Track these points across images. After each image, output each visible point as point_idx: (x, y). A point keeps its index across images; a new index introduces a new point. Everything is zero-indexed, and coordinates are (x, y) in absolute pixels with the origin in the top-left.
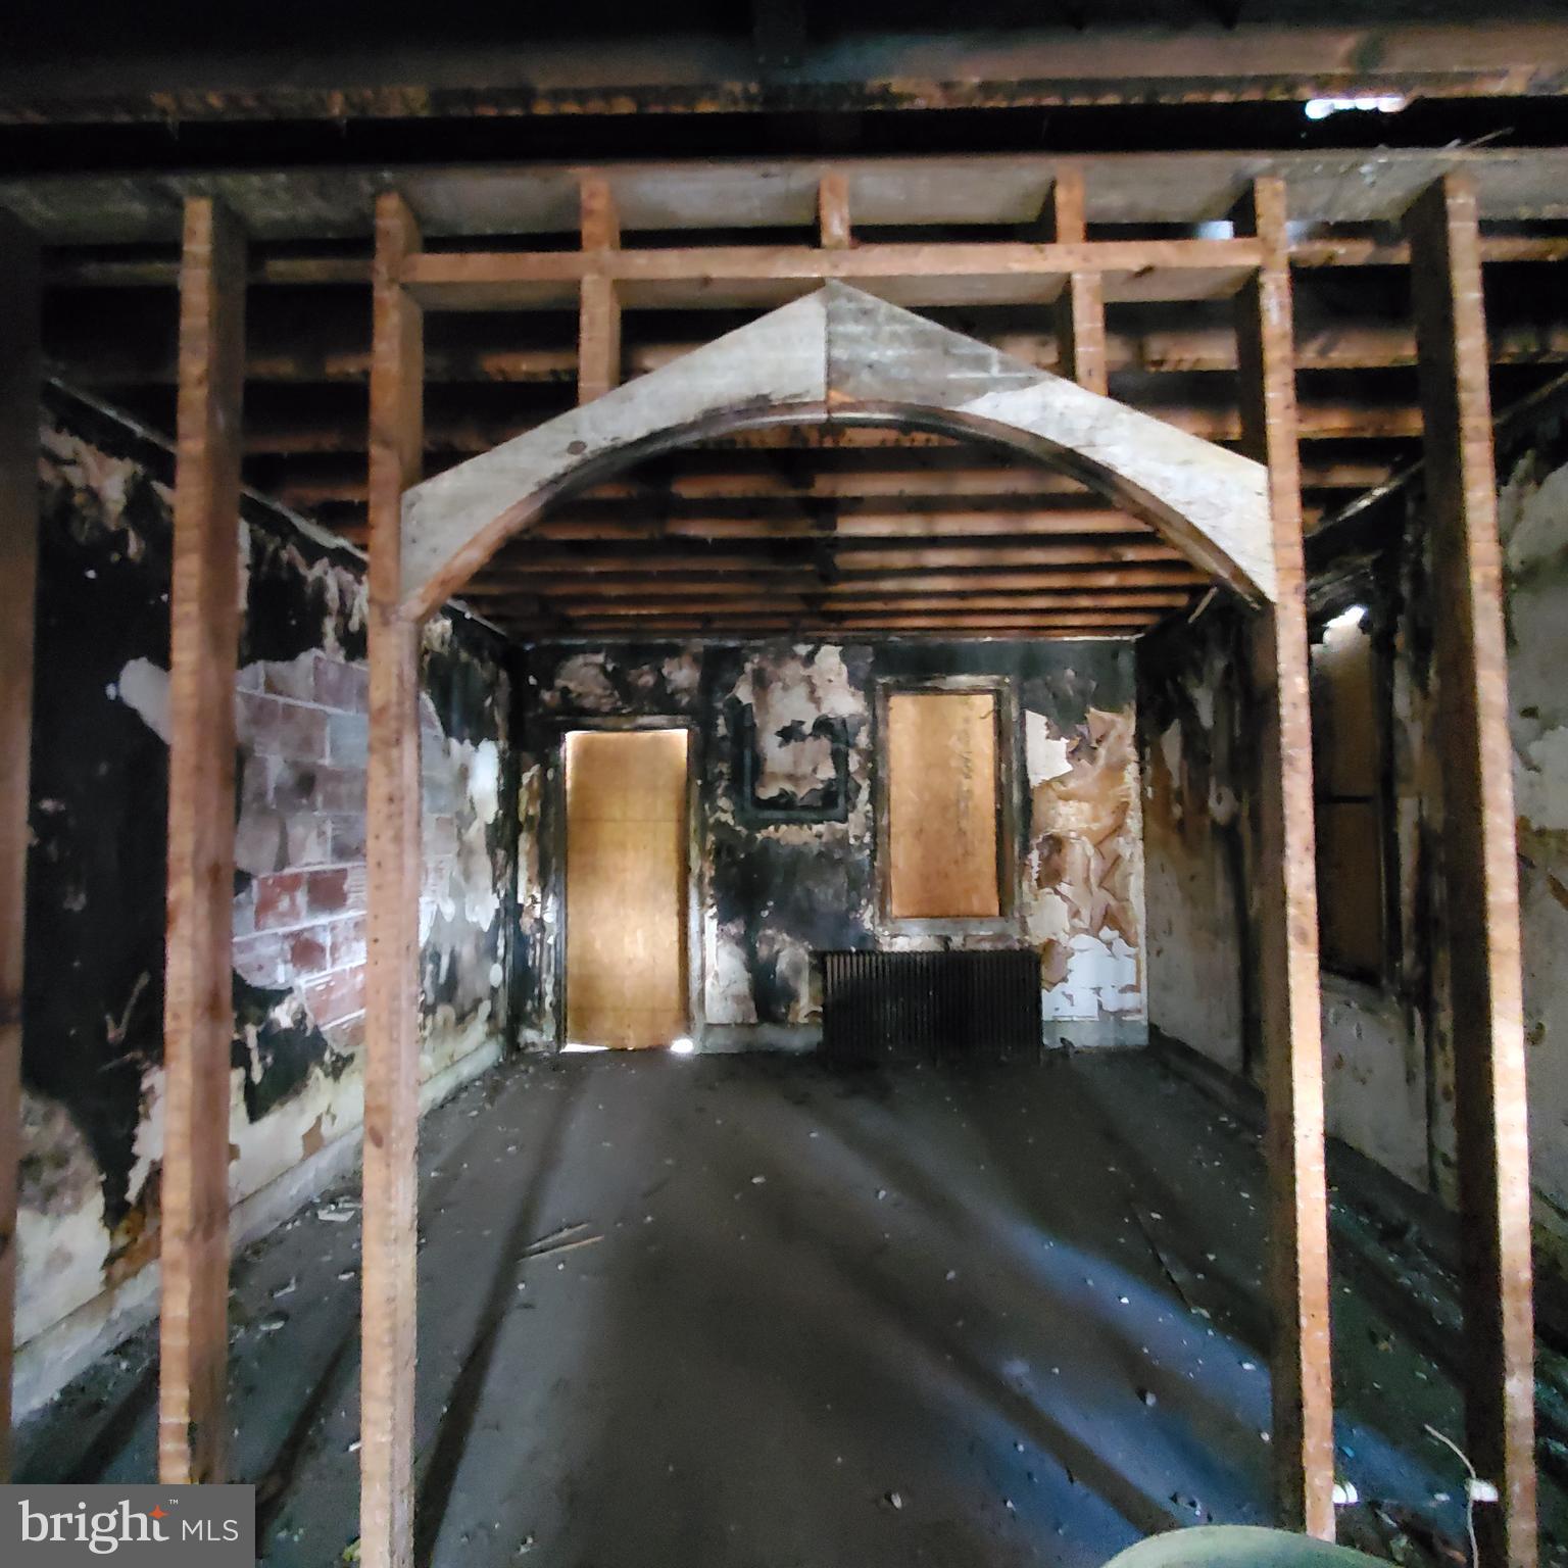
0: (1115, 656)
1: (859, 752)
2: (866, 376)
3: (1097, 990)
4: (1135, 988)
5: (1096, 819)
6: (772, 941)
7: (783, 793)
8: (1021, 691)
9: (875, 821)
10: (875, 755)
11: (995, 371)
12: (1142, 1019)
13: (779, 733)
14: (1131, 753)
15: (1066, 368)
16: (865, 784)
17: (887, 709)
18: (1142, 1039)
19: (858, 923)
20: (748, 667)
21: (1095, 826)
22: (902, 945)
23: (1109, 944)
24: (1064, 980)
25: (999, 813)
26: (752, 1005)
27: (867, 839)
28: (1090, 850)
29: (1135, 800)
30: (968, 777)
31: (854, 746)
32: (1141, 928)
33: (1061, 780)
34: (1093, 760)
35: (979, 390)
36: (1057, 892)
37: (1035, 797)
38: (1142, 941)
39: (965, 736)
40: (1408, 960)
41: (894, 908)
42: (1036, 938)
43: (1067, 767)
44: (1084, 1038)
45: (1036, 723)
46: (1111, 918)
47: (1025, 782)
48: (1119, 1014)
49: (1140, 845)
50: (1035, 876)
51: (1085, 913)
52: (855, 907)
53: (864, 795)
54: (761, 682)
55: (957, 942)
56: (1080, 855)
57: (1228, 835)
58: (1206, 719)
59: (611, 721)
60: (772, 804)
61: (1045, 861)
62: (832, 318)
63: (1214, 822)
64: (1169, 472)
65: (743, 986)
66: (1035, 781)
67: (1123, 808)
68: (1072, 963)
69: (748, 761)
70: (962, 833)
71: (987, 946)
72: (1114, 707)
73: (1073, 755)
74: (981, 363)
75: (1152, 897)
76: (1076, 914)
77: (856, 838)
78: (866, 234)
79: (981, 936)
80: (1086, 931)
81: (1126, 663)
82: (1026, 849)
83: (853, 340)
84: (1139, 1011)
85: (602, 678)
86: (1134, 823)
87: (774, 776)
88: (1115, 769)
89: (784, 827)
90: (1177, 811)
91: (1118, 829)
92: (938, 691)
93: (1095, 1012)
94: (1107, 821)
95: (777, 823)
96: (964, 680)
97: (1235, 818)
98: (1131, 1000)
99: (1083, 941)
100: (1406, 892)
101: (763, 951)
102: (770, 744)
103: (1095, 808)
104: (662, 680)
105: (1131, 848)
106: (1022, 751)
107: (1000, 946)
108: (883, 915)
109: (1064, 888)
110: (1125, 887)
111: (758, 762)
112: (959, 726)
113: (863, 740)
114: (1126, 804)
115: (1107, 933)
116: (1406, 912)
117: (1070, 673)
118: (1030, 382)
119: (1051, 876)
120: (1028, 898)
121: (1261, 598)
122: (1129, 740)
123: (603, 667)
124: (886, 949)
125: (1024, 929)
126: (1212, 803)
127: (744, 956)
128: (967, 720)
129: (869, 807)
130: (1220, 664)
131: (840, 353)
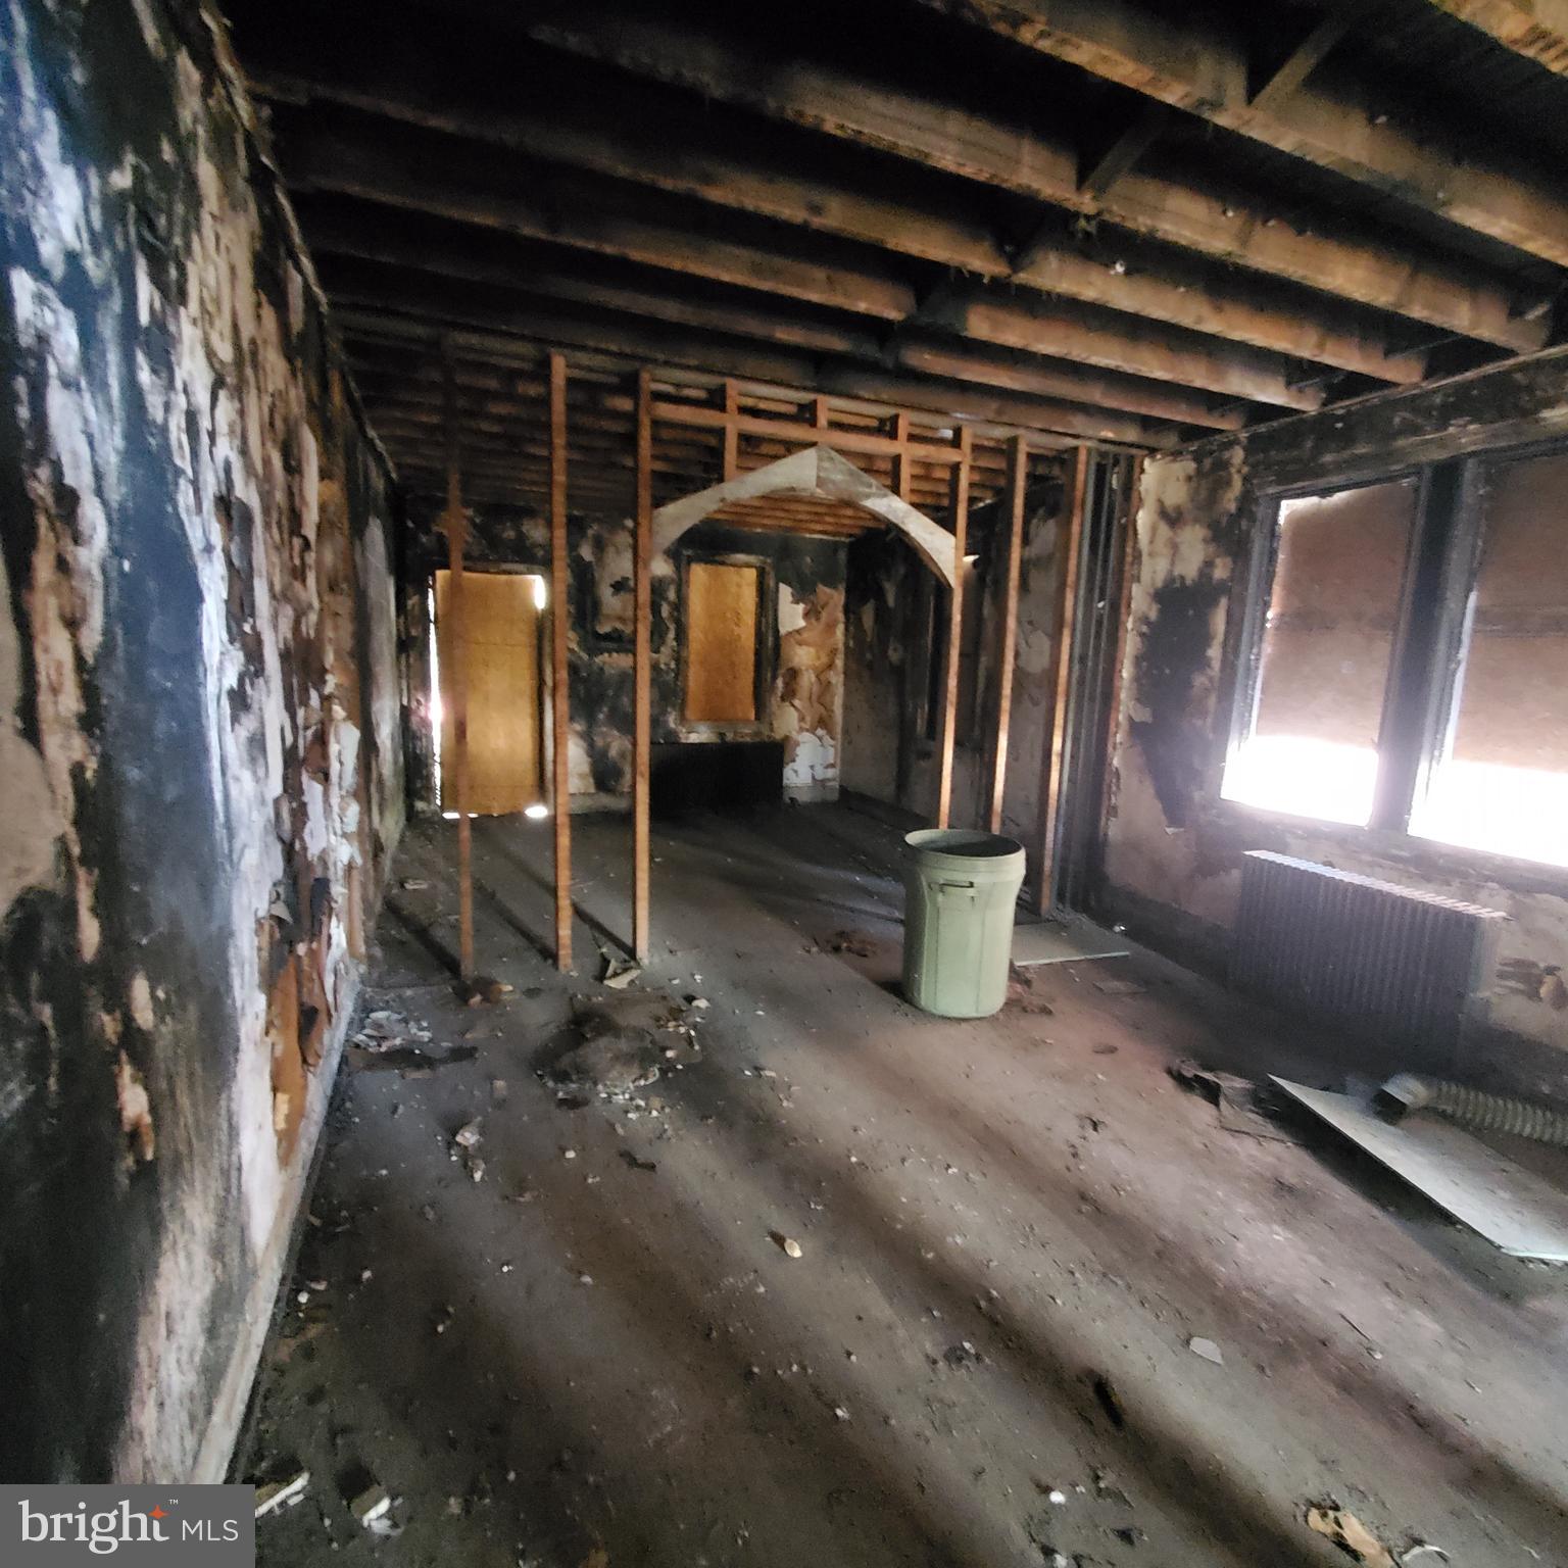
0: (835, 551)
1: (669, 603)
2: (830, 486)
3: (812, 767)
4: (832, 766)
5: (819, 658)
6: (604, 735)
7: (616, 630)
8: (777, 568)
9: (678, 652)
10: (680, 606)
11: (874, 490)
12: (836, 784)
13: (612, 586)
14: (841, 616)
15: (895, 489)
16: (672, 627)
17: (688, 572)
18: (835, 796)
19: (666, 722)
20: (590, 532)
21: (817, 663)
22: (694, 738)
23: (820, 739)
24: (794, 761)
25: (757, 653)
26: (591, 780)
27: (673, 665)
28: (813, 679)
29: (841, 646)
30: (737, 625)
31: (666, 599)
32: (839, 729)
33: (798, 632)
34: (818, 619)
35: (868, 496)
36: (793, 706)
37: (782, 643)
38: (839, 736)
39: (738, 597)
40: (977, 732)
41: (689, 714)
42: (778, 735)
43: (802, 623)
44: (804, 797)
45: (785, 592)
46: (823, 722)
47: (776, 631)
48: (823, 781)
49: (842, 676)
50: (779, 694)
51: (808, 719)
52: (664, 713)
53: (671, 635)
54: (599, 546)
55: (730, 737)
56: (807, 680)
57: (899, 672)
58: (891, 601)
59: (479, 566)
60: (607, 637)
61: (787, 684)
62: (820, 459)
63: (891, 663)
64: (927, 537)
65: (585, 768)
66: (783, 631)
67: (833, 652)
68: (799, 750)
69: (589, 604)
70: (733, 664)
71: (748, 739)
72: (832, 584)
73: (806, 615)
74: (870, 486)
75: (847, 708)
76: (802, 719)
77: (666, 664)
78: (836, 425)
79: (746, 733)
80: (807, 730)
81: (842, 556)
82: (774, 678)
83: (826, 469)
84: (834, 780)
85: (471, 529)
86: (839, 663)
87: (608, 617)
88: (830, 627)
89: (615, 655)
90: (869, 656)
91: (830, 666)
92: (723, 563)
93: (809, 781)
94: (824, 659)
95: (610, 652)
96: (741, 557)
97: (903, 661)
98: (831, 773)
99: (807, 736)
100: (979, 701)
101: (599, 742)
102: (606, 593)
103: (817, 652)
104: (521, 537)
105: (837, 679)
106: (776, 611)
107: (757, 740)
108: (682, 719)
109: (797, 702)
110: (832, 703)
111: (596, 605)
112: (734, 589)
113: (672, 595)
114: (836, 650)
115: (820, 732)
116: (978, 710)
117: (808, 560)
118: (885, 496)
119: (789, 694)
120: (774, 708)
121: (949, 585)
122: (840, 608)
123: (471, 520)
124: (683, 741)
125: (772, 730)
126: (890, 652)
127: (585, 745)
128: (739, 586)
129: (675, 644)
130: (902, 571)
131: (821, 474)
